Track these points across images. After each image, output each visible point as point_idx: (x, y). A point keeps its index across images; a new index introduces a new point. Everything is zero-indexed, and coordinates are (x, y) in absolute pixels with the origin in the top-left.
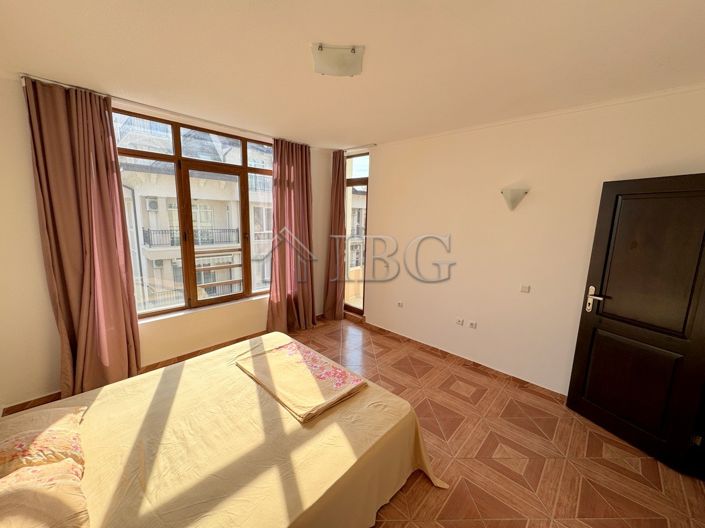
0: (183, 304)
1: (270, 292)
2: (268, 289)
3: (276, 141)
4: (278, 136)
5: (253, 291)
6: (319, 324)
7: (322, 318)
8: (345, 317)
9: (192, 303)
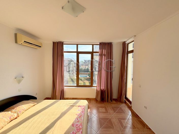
0: (76, 85)
1: (97, 87)
2: (96, 86)
3: (100, 43)
4: (100, 42)
5: (93, 86)
6: (114, 102)
7: (116, 100)
8: (125, 103)
9: (78, 86)
